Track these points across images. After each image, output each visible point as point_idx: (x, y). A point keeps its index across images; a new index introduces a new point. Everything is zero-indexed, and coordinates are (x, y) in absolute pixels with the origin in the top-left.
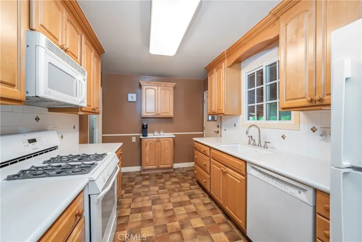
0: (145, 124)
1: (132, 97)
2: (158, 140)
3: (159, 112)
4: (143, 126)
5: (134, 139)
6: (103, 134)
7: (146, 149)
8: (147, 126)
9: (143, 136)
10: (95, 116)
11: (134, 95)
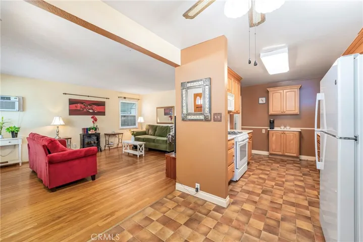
0: (272, 120)
1: (262, 100)
2: (283, 133)
3: (285, 111)
4: (270, 121)
5: (264, 131)
6: (242, 126)
7: (273, 139)
8: (273, 121)
9: (270, 128)
10: (237, 115)
11: (264, 99)
